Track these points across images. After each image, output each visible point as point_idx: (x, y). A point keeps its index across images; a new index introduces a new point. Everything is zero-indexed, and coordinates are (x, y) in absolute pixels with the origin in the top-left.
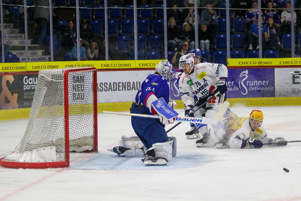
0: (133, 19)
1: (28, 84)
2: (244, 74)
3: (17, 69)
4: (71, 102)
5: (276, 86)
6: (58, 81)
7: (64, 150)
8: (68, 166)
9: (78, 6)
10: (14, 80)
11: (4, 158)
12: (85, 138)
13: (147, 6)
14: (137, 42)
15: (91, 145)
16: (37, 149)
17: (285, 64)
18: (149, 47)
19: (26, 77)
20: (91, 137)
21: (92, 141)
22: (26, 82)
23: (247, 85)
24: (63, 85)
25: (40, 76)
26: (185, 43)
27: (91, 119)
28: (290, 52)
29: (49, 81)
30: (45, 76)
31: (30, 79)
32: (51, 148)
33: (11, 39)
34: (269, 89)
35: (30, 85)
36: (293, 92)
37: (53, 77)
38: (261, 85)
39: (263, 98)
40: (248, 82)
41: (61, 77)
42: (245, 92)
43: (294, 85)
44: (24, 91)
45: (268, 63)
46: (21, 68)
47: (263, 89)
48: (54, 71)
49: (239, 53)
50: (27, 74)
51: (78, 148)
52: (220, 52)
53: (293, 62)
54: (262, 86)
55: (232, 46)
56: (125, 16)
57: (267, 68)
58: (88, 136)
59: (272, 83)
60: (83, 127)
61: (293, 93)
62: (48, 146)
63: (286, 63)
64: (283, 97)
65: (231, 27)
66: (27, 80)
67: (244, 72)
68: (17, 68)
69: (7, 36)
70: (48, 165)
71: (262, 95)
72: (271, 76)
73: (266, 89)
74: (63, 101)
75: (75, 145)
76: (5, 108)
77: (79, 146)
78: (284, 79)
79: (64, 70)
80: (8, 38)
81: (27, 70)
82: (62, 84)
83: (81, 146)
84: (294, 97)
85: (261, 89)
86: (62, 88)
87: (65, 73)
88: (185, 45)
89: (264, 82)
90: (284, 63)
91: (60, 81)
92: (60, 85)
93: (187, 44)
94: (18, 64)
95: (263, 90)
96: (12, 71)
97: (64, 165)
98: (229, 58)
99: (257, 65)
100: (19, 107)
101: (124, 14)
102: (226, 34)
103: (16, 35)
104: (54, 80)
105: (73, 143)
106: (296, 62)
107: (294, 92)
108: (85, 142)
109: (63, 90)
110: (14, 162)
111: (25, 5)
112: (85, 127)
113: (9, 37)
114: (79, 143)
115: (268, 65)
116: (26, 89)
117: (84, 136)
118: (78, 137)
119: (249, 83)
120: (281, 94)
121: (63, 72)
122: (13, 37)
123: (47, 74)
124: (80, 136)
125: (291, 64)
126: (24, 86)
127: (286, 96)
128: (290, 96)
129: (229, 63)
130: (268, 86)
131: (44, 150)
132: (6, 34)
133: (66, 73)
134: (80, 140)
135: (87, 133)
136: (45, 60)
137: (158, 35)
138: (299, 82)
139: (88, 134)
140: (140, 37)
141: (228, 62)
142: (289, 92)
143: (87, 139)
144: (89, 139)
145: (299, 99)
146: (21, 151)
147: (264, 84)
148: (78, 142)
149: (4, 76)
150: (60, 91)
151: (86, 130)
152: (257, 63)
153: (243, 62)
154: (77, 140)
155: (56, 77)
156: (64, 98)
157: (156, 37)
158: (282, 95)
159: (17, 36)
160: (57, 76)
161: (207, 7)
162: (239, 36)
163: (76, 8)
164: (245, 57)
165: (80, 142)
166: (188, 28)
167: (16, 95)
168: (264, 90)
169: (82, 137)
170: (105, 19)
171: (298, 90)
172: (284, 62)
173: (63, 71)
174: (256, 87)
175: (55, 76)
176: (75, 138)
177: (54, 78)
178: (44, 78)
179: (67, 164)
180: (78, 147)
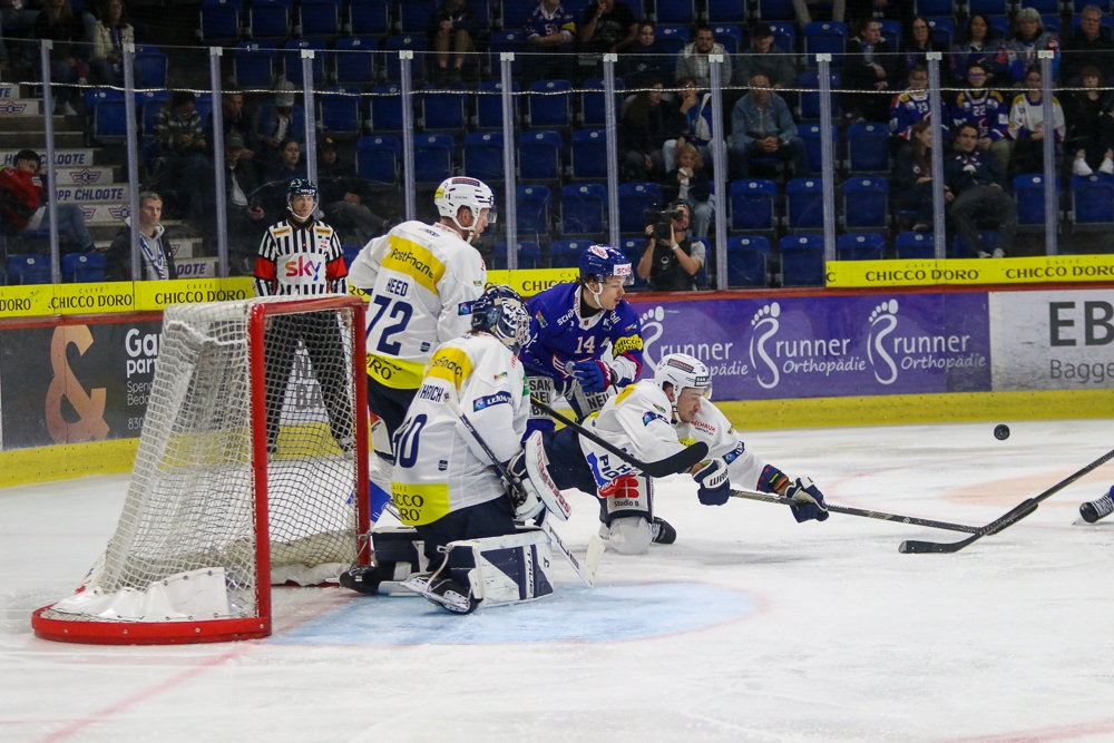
0: (502, 130)
1: (143, 356)
2: (883, 313)
3: (102, 303)
4: (290, 416)
5: (993, 354)
6: (230, 342)
7: (252, 578)
8: (266, 633)
9: (311, 87)
10: (92, 341)
11: (48, 607)
12: (328, 538)
13: (551, 85)
14: (514, 207)
15: (348, 562)
16: (163, 581)
17: (1022, 279)
18: (560, 225)
19: (135, 332)
20: (347, 533)
21: (350, 547)
22: (134, 348)
23: (896, 351)
24: (247, 357)
25: (167, 327)
26: (679, 208)
27: (346, 473)
28: (1042, 237)
29: (201, 343)
30: (186, 326)
31: (148, 337)
32: (210, 573)
33: (84, 201)
34: (970, 364)
35: (150, 358)
36: (1052, 372)
37: (214, 330)
38: (943, 350)
39: (952, 394)
40: (897, 341)
41: (239, 327)
42: (888, 375)
43: (1055, 348)
44: (129, 380)
45: (966, 276)
46: (118, 300)
47: (949, 363)
48: (216, 309)
49: (867, 239)
50: (135, 319)
51: (305, 571)
52: (803, 241)
53: (1051, 272)
54: (948, 354)
55: (843, 218)
56: (476, 120)
57: (960, 291)
58: (336, 529)
59: (981, 343)
60: (319, 497)
61: (1052, 377)
62: (201, 567)
63: (1028, 275)
64: (1018, 389)
65: (840, 153)
66: (138, 342)
67: (884, 306)
68: (104, 300)
69: (73, 194)
70: (198, 630)
71: (947, 384)
72: (978, 318)
73: (960, 363)
74: (248, 411)
75: (292, 563)
76: (62, 439)
77: (308, 566)
78: (1023, 328)
79: (251, 305)
80: (76, 198)
81: (138, 308)
82: (244, 354)
83: (314, 566)
84: (1058, 389)
85: (941, 363)
86: (243, 364)
87: (252, 315)
88: (678, 216)
89: (954, 339)
90: (1022, 276)
91: (236, 342)
92: (238, 355)
93: (686, 212)
94: (107, 287)
95: (948, 366)
96: (87, 310)
97: (254, 628)
98: (832, 260)
99: (929, 281)
100: (111, 435)
101: (471, 113)
102: (820, 176)
103: (103, 188)
104: (215, 339)
105: (286, 554)
106: (1061, 272)
107: (1056, 374)
108: (329, 550)
109: (247, 374)
110: (80, 623)
111: (126, 83)
112: (325, 500)
113: (80, 195)
114: (306, 555)
115: (967, 281)
116: (133, 371)
117: (324, 530)
118: (303, 534)
119: (901, 344)
120: (1013, 382)
121: (246, 311)
122: (94, 195)
123: (193, 321)
124: (310, 531)
125: (1045, 279)
126: (129, 362)
127: (1030, 388)
128: (1044, 389)
129: (831, 277)
130: (966, 355)
131: (185, 581)
132: (68, 186)
133: (258, 315)
134: (311, 544)
135: (333, 521)
136: (201, 273)
137: (589, 182)
138: (1072, 338)
139: (338, 524)
140: (529, 191)
141: (828, 271)
142: (1039, 373)
143: (334, 540)
144: (341, 539)
145: (1072, 396)
146: (109, 588)
147: (954, 346)
148: (305, 551)
149: (58, 328)
150: (236, 376)
151: (329, 510)
152: (929, 275)
153: (881, 274)
154: (302, 542)
155: (225, 330)
156: (249, 402)
157: (584, 189)
158: (1015, 384)
159: (108, 190)
160: (228, 326)
161: (754, 84)
162: (866, 183)
163: (303, 94)
164: (889, 255)
165: (309, 550)
166: (692, 159)
167: (100, 394)
168: (954, 367)
169: (316, 532)
170: (405, 131)
171: (1070, 368)
172: (1022, 271)
173: (246, 307)
174: (927, 358)
175: (221, 327)
176: (294, 538)
177: (218, 332)
178: (181, 332)
179: (262, 626)
180: (303, 567)
